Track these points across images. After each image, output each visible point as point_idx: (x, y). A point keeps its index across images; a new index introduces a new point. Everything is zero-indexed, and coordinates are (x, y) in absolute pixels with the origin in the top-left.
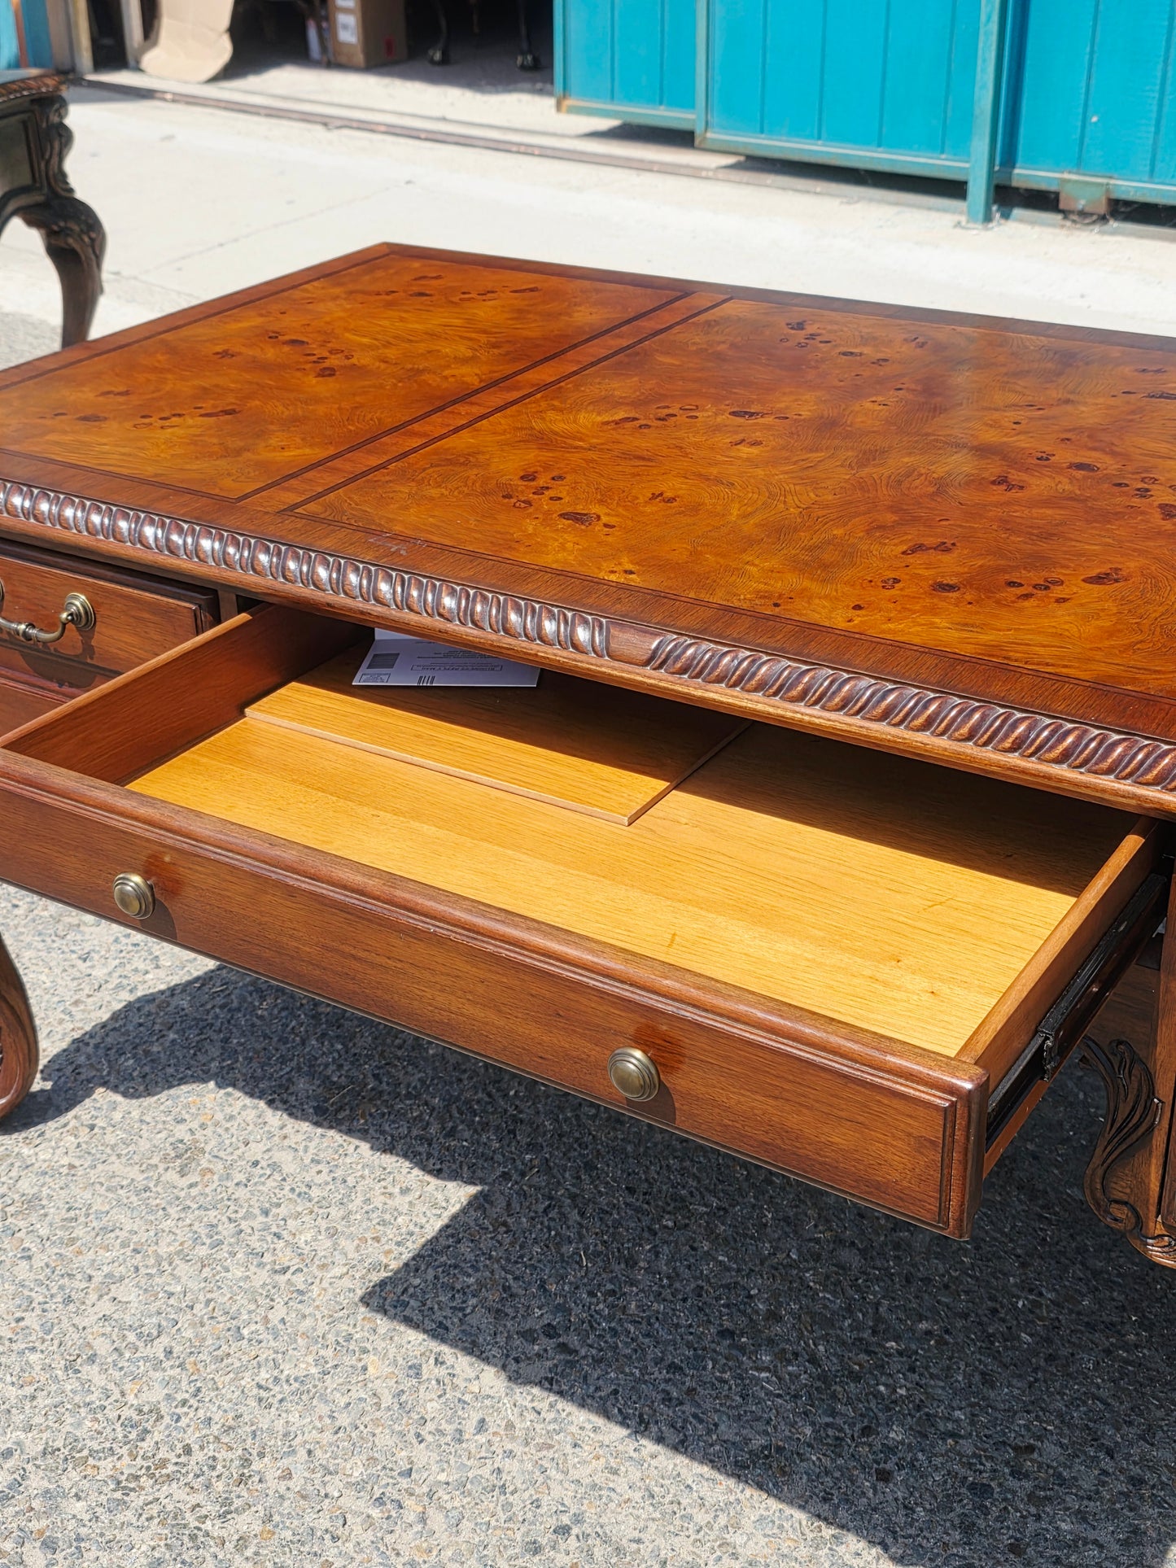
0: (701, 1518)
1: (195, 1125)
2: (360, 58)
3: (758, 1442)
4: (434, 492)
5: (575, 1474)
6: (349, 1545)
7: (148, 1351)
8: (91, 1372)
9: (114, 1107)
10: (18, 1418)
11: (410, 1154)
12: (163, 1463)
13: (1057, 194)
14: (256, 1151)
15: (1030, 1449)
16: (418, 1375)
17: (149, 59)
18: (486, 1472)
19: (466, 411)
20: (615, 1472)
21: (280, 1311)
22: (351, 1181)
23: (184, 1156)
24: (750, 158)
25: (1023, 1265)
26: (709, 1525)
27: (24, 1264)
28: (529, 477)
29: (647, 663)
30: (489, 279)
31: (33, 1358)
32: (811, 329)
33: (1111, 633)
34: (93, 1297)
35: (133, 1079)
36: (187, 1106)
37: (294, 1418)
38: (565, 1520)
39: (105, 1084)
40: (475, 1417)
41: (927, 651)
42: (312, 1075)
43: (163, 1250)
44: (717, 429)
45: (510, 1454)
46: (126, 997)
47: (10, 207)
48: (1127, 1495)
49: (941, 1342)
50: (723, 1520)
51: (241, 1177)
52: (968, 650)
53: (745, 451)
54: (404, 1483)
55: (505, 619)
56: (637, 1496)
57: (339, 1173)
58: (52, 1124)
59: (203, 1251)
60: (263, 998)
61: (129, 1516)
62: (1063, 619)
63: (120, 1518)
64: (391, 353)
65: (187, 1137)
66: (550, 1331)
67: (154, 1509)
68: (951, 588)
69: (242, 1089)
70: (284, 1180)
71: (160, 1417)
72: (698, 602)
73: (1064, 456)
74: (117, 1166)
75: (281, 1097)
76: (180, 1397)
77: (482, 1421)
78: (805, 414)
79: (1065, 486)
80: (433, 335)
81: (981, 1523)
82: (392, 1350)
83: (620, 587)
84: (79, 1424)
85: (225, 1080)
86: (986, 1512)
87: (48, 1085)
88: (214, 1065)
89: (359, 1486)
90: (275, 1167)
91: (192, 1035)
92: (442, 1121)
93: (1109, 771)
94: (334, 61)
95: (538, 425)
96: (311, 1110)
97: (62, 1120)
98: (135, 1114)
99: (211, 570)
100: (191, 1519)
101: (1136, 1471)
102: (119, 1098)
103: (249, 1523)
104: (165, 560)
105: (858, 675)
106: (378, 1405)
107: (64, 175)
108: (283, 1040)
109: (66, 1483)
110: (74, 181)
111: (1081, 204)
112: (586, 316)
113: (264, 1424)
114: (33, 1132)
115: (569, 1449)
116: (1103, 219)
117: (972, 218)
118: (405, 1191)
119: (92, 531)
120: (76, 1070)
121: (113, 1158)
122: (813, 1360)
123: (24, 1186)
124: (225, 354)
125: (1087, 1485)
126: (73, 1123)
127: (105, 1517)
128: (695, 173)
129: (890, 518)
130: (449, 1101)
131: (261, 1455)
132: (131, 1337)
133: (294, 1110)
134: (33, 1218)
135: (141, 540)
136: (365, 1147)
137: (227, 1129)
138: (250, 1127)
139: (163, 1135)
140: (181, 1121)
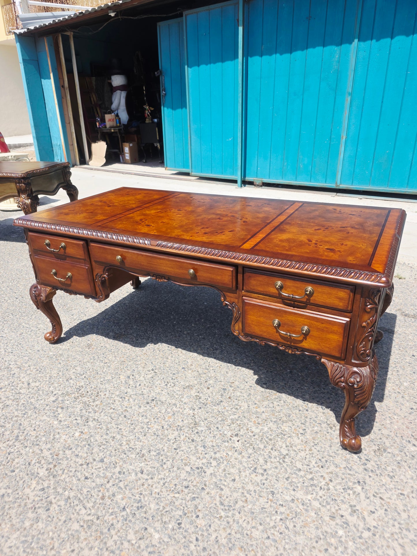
0: (177, 397)
1: (91, 341)
2: (130, 162)
3: (187, 384)
4: (124, 223)
5: (155, 391)
6: (116, 405)
7: (81, 377)
8: (71, 381)
9: (77, 339)
10: (57, 389)
11: (130, 343)
12: (83, 394)
13: (253, 182)
14: (102, 345)
15: (233, 383)
16: (129, 378)
17: (90, 163)
18: (140, 392)
19: (132, 211)
20: (162, 391)
21: (105, 369)
22: (119, 348)
23: (89, 346)
24: (200, 177)
25: (235, 355)
26: (178, 398)
27: (59, 365)
28: (141, 220)
29: (156, 246)
30: (140, 192)
31: (61, 379)
32: (193, 198)
33: (230, 238)
34: (72, 369)
35: (80, 334)
36: (90, 338)
37: (107, 386)
38: (153, 398)
39: (75, 335)
40: (139, 384)
41: (201, 242)
43: (85, 361)
44: (175, 212)
45: (144, 389)
46: (80, 321)
47: (60, 186)
48: (249, 389)
49: (220, 367)
50: (181, 396)
51: (99, 349)
52: (207, 241)
53: (178, 215)
54: (126, 395)
55: (134, 240)
56: (166, 394)
57: (117, 347)
58: (65, 342)
59: (92, 361)
60: (105, 320)
61: (77, 403)
62: (223, 237)
63: (75, 403)
64: (121, 203)
65: (90, 343)
66: (153, 370)
67: (81, 401)
68: (207, 233)
69: (100, 335)
70: (107, 349)
71: (83, 387)
72: (165, 236)
73: (230, 215)
74: (77, 348)
75: (107, 336)
76: (87, 384)
77: (140, 384)
78: (190, 210)
79: (229, 219)
80: (129, 200)
81: (224, 395)
82: (125, 374)
83: (153, 235)
84: (68, 389)
85: (97, 333)
86: (225, 393)
87: (65, 336)
88: (95, 331)
89: (118, 396)
90: (105, 347)
91: (91, 327)
92: (136, 338)
93: (226, 257)
94: (125, 162)
95: (144, 213)
96: (112, 338)
97: (67, 341)
98: (81, 340)
99: (85, 236)
100: (88, 403)
101: (251, 385)
102: (78, 337)
103: (98, 403)
104: (78, 235)
105: (189, 245)
106: (122, 383)
107: (70, 181)
108: (108, 327)
109: (65, 398)
110: (72, 181)
111: (257, 184)
112: (156, 197)
113: (101, 387)
114: (62, 344)
115: (155, 388)
116: (261, 186)
117: (238, 187)
118: (129, 349)
119: (65, 231)
120: (70, 333)
122: (198, 371)
123: (60, 352)
124: (92, 204)
125: (242, 388)
126: (69, 342)
127: (72, 403)
128: (190, 180)
129: (200, 224)
130: (137, 335)
131: (101, 392)
132: (78, 375)
133: (109, 338)
134: (61, 357)
135: (74, 232)
137: (97, 341)
138: (101, 341)
139: (85, 343)
140: (89, 340)
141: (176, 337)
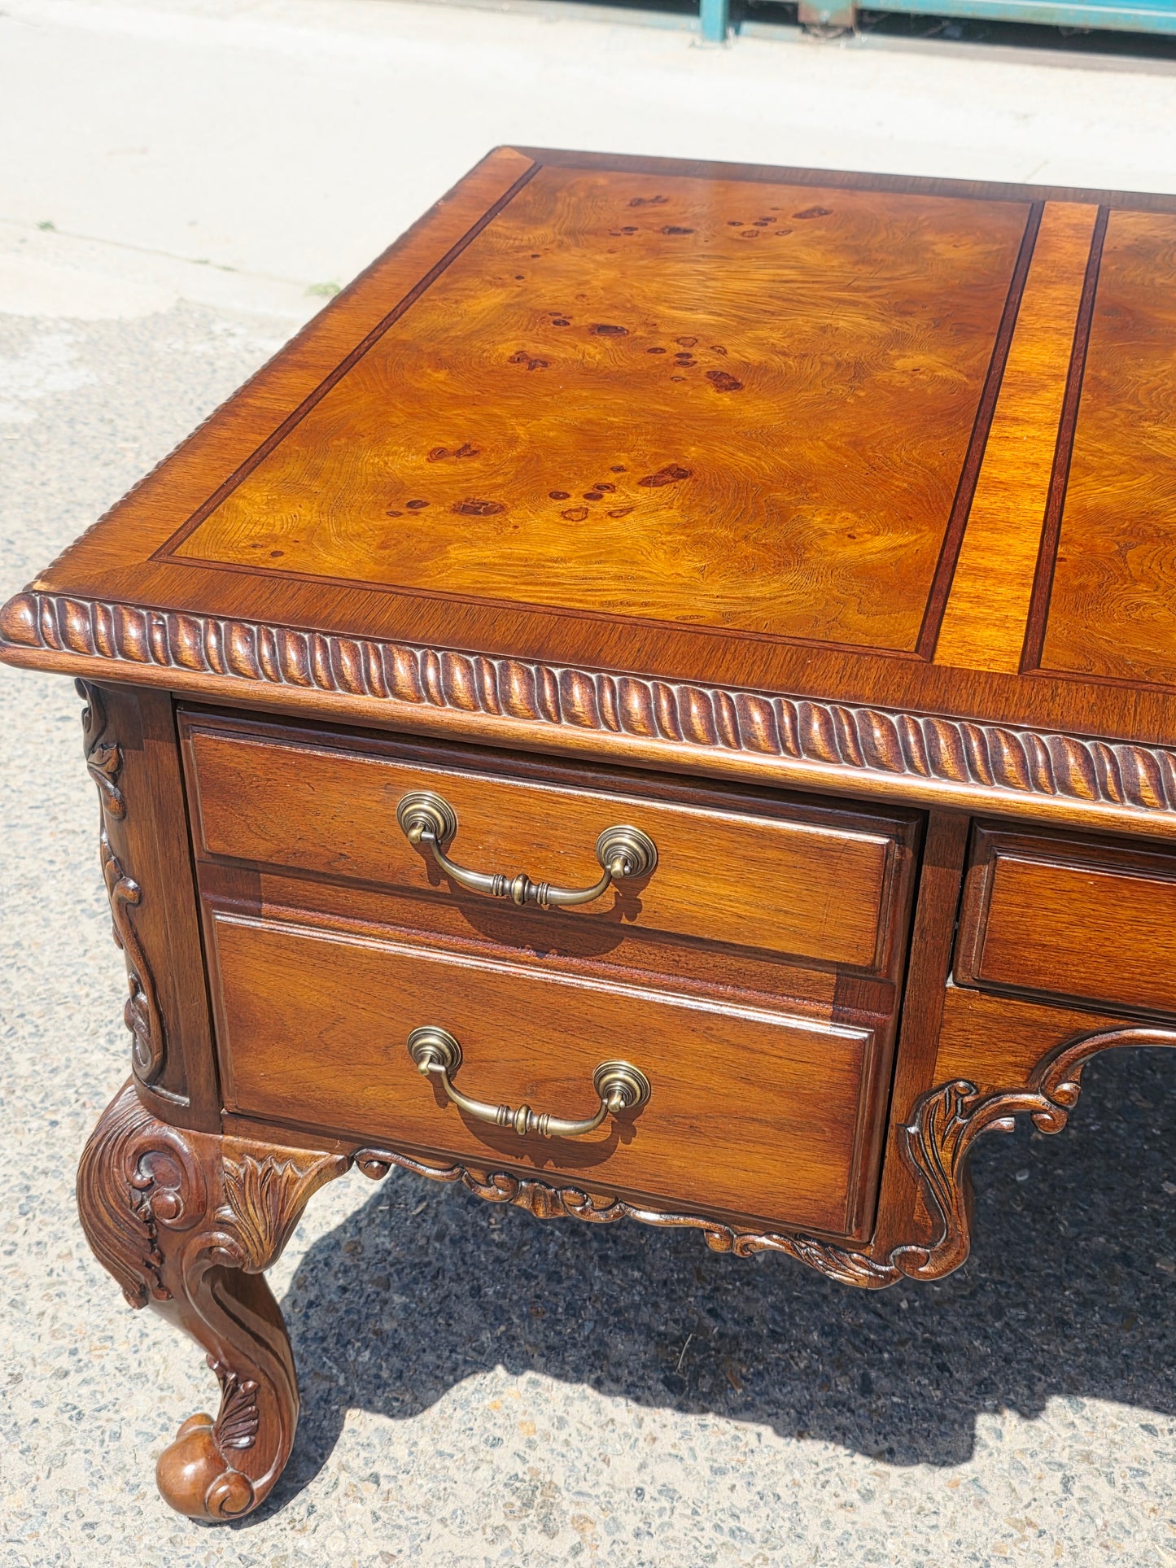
1: (517, 1448)
11: (838, 1434)
13: (795, 6)
14: (627, 1470)
22: (785, 1495)
23: (535, 1502)
35: (386, 1385)
36: (489, 1414)
39: (351, 1402)
42: (625, 1328)
51: (635, 1521)
57: (761, 1485)
65: (520, 1469)
69: (545, 1370)
70: (695, 1512)
74: (450, 1540)
75: (606, 1372)
85: (514, 1359)
90: (669, 1493)
91: (425, 1292)
92: (842, 1369)
96: (660, 1387)
98: (424, 1444)
102: (384, 1421)
108: (555, 1277)
111: (825, 16)
116: (849, 32)
118: (867, 1495)
121: (437, 1528)
126: (344, 1478)
133: (636, 1392)
136: (767, 1431)
137: (567, 1443)
138: (596, 1432)
139: (484, 1472)
140: (496, 1442)
141: (1127, 1316)
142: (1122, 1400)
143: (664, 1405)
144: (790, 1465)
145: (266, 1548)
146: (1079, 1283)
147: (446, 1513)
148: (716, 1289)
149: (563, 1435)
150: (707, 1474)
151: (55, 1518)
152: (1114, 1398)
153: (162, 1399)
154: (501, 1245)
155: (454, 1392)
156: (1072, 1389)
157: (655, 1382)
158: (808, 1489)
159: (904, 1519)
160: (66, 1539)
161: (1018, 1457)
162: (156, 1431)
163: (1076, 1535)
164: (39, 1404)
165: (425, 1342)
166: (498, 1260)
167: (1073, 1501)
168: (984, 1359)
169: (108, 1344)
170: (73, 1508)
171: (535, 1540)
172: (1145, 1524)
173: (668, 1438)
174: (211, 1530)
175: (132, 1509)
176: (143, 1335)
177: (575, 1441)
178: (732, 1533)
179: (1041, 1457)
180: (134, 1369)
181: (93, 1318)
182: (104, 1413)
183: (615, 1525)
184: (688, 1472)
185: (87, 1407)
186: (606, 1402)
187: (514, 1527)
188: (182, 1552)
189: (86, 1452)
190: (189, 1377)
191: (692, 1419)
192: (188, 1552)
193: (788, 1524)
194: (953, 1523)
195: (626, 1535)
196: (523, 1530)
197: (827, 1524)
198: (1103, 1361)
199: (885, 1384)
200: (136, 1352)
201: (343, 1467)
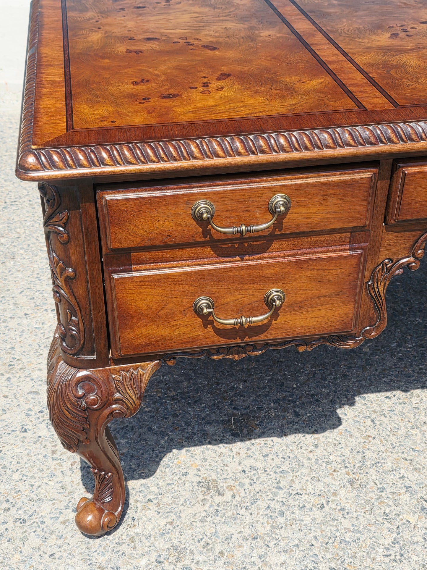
1: (194, 472)
9: (146, 486)
14: (236, 466)
21: (347, 522)
22: (291, 455)
23: (211, 487)
35: (136, 470)
43: (265, 530)
51: (247, 481)
57: (281, 455)
59: (280, 520)
65: (199, 479)
69: (189, 446)
70: (266, 471)
74: (188, 510)
75: (211, 439)
85: (177, 446)
90: (253, 468)
92: (286, 411)
96: (231, 437)
98: (161, 483)
102: (142, 481)
118: (316, 446)
121: (182, 508)
123: (162, 545)
126: (138, 504)
133: (225, 441)
134: (189, 556)
136: (274, 438)
137: (210, 465)
138: (218, 458)
139: (188, 484)
140: (186, 474)
142: (376, 392)
143: (235, 442)
144: (287, 446)
145: (124, 537)
146: (343, 362)
147: (182, 502)
148: (232, 401)
149: (207, 463)
150: (262, 458)
151: (36, 557)
152: (373, 392)
153: (53, 504)
154: (150, 412)
155: (162, 463)
156: (359, 393)
157: (228, 436)
158: (296, 451)
159: (331, 449)
160: (45, 563)
161: (355, 419)
162: (58, 515)
163: (384, 435)
164: (4, 523)
165: (142, 451)
166: (151, 417)
167: (378, 426)
168: (328, 394)
169: (20, 493)
170: (41, 552)
171: (218, 499)
172: (401, 425)
173: (243, 452)
174: (100, 539)
175: (65, 543)
176: (32, 486)
177: (213, 464)
178: (281, 472)
179: (361, 416)
180: (36, 498)
181: (7, 487)
182: (33, 517)
183: (242, 485)
184: (256, 460)
185: (26, 517)
186: (216, 447)
187: (208, 497)
188: (93, 550)
189: (34, 532)
190: (60, 493)
191: (248, 443)
192: (95, 550)
193: (297, 464)
194: (346, 445)
195: (247, 486)
196: (212, 497)
197: (309, 459)
198: (364, 383)
199: (302, 412)
200: (33, 492)
201: (137, 501)
